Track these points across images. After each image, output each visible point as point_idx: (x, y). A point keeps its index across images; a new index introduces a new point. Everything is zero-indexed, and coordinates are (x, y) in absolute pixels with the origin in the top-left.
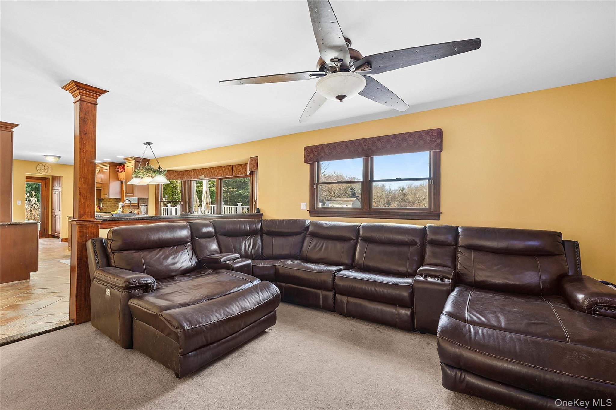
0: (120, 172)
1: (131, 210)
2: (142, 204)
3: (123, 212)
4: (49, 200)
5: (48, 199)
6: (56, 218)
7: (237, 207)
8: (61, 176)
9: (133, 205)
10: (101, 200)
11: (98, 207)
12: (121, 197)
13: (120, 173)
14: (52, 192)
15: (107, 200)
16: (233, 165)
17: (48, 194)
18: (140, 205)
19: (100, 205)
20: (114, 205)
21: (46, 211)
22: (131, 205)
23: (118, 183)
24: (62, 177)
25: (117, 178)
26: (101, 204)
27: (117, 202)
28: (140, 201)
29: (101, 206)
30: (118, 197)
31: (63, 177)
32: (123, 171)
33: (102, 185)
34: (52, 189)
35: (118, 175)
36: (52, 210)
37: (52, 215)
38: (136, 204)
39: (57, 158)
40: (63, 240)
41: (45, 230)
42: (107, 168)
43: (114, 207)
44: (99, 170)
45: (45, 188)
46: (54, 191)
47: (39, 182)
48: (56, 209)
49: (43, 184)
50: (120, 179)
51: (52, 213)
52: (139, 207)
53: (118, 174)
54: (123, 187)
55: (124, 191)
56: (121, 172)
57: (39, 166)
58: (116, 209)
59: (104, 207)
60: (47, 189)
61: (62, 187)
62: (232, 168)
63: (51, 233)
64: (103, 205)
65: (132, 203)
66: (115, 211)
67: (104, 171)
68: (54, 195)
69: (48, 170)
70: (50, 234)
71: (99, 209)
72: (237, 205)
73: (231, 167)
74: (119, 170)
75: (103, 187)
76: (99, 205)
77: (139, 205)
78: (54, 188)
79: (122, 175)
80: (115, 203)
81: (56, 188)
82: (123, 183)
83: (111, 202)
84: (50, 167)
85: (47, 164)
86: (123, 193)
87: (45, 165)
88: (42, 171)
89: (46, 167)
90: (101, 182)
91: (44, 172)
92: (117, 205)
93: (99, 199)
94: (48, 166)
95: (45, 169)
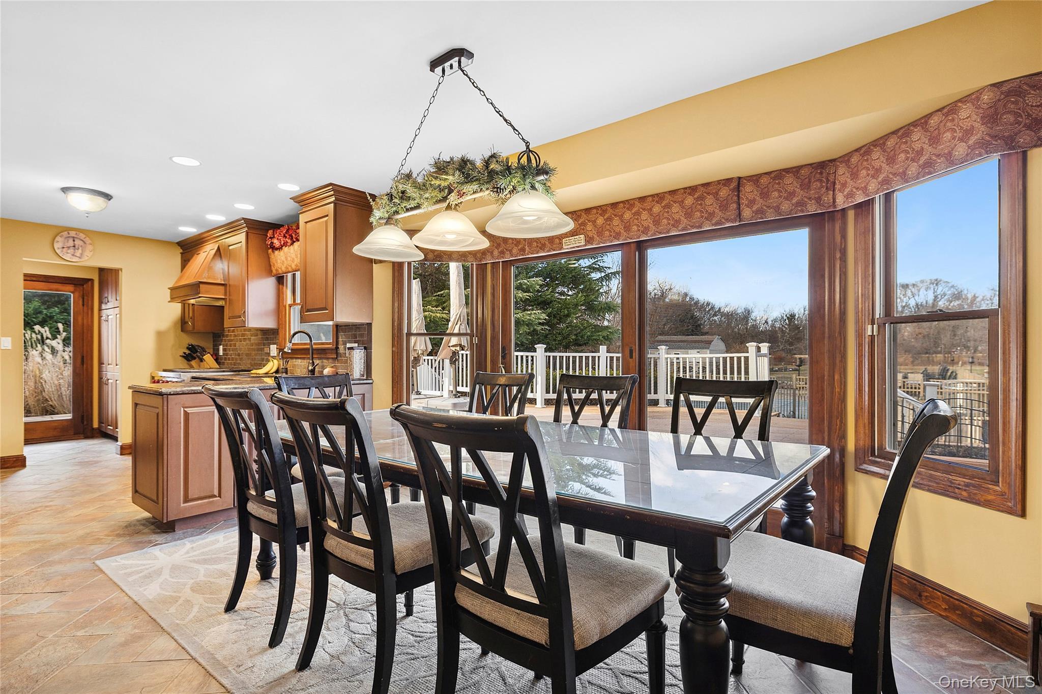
0: (277, 249)
1: (313, 362)
2: (349, 345)
4: (92, 337)
5: (89, 335)
6: (110, 385)
7: (530, 354)
8: (118, 270)
9: (318, 350)
10: (219, 336)
11: (212, 355)
12: (279, 324)
13: (277, 252)
14: (100, 317)
15: (235, 336)
16: (740, 178)
17: (90, 323)
18: (341, 347)
19: (218, 350)
20: (258, 350)
21: (86, 366)
22: (313, 350)
23: (269, 284)
24: (121, 270)
25: (268, 270)
26: (221, 348)
27: (267, 339)
28: (341, 334)
29: (221, 353)
30: (270, 324)
31: (123, 271)
32: (285, 244)
33: (226, 290)
34: (100, 310)
35: (269, 258)
36: (101, 363)
37: (100, 378)
38: (329, 344)
39: (101, 200)
40: (124, 450)
41: (83, 416)
42: (241, 237)
43: (256, 355)
44: (216, 248)
45: (83, 305)
46: (104, 313)
47: (68, 291)
48: (110, 363)
49: (77, 294)
50: (277, 270)
51: (100, 371)
52: (337, 354)
53: (272, 256)
54: (283, 294)
55: (285, 307)
56: (280, 248)
57: (59, 239)
58: (263, 360)
59: (227, 355)
60: (88, 309)
61: (121, 303)
62: (738, 188)
63: (99, 425)
64: (224, 350)
65: (315, 344)
66: (261, 365)
67: (231, 248)
68: (104, 325)
69: (82, 250)
70: (97, 426)
71: (216, 360)
72: (535, 351)
73: (734, 185)
74: (275, 241)
75: (227, 297)
76: (214, 349)
77: (337, 348)
78: (104, 307)
79: (283, 258)
80: (258, 344)
81: (110, 305)
82: (283, 284)
83: (250, 339)
84: (88, 241)
85: (81, 234)
86: (284, 313)
87: (75, 236)
88: (68, 253)
89: (77, 242)
90: (223, 283)
91: (73, 255)
92: (266, 350)
93: (214, 333)
94: (84, 240)
95: (74, 246)
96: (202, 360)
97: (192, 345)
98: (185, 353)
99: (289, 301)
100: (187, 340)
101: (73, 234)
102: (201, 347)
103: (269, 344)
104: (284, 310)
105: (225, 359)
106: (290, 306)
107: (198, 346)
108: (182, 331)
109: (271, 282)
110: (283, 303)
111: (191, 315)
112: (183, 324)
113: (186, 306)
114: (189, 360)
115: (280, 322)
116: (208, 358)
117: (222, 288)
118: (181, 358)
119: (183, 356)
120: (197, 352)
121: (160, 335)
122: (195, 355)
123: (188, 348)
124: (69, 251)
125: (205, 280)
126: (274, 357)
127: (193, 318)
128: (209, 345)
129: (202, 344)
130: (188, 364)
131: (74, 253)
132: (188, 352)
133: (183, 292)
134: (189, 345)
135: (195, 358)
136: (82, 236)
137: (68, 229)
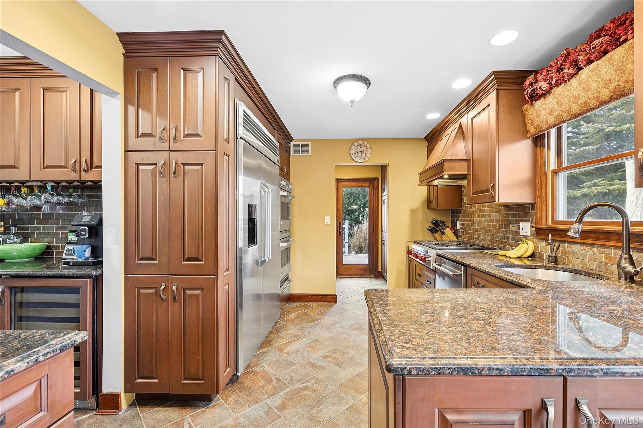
0: (541, 96)
3: (556, 257)
5: (377, 213)
6: (385, 246)
10: (457, 213)
11: (450, 228)
12: (535, 196)
13: (539, 102)
14: (382, 201)
15: (472, 212)
17: (377, 205)
19: (456, 224)
20: (501, 227)
21: (375, 232)
24: (388, 165)
25: (522, 130)
26: (458, 222)
27: (516, 215)
29: (458, 227)
30: (524, 196)
33: (468, 166)
34: (382, 197)
35: (524, 116)
36: (382, 231)
37: (382, 241)
41: (373, 264)
44: (458, 127)
45: (374, 194)
46: (383, 199)
48: (386, 231)
49: (370, 189)
50: (534, 128)
51: (382, 236)
53: (530, 111)
54: (542, 158)
55: (546, 174)
56: (546, 94)
57: (353, 147)
58: (512, 239)
59: (464, 229)
60: (376, 197)
63: (381, 270)
64: (462, 225)
68: (383, 207)
69: (365, 153)
71: (454, 233)
74: (539, 86)
75: (471, 172)
76: (452, 224)
78: (383, 194)
80: (501, 221)
82: (542, 145)
83: (490, 216)
84: (369, 146)
85: (365, 142)
86: (544, 182)
87: (362, 144)
88: (358, 157)
89: (363, 148)
90: (465, 158)
91: (360, 158)
92: (514, 228)
93: (452, 210)
94: (367, 146)
95: (361, 151)
96: (443, 233)
97: (435, 220)
98: (430, 227)
99: (553, 164)
100: (432, 216)
101: (360, 142)
102: (442, 222)
103: (518, 222)
104: (544, 178)
105: (463, 233)
106: (555, 172)
107: (440, 221)
108: (428, 209)
109: (526, 145)
110: (543, 169)
111: (435, 195)
112: (429, 202)
113: (431, 187)
114: (433, 233)
115: (538, 194)
116: (448, 231)
117: (465, 164)
118: (427, 230)
119: (429, 229)
120: (439, 225)
121: (413, 212)
122: (437, 229)
123: (432, 223)
124: (358, 155)
125: (449, 158)
126: (526, 237)
127: (436, 198)
128: (447, 220)
129: (443, 219)
130: (433, 236)
131: (361, 156)
132: (432, 226)
133: (429, 174)
134: (434, 220)
135: (437, 231)
136: (365, 143)
137: (358, 140)
